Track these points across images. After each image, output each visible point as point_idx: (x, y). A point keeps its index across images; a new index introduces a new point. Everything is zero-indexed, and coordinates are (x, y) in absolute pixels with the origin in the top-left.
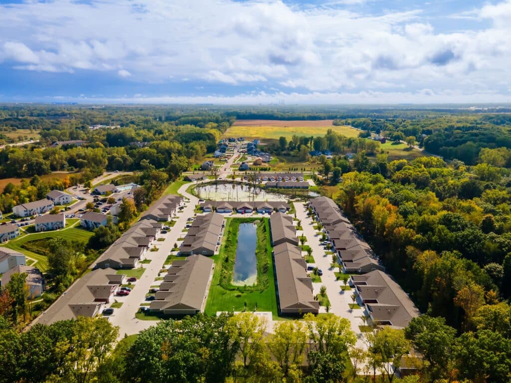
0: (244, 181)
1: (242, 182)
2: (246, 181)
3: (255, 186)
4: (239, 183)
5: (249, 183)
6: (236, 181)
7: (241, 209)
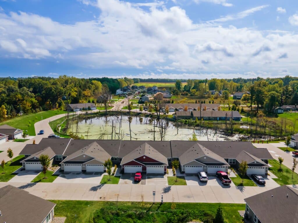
0: (143, 111)
1: (140, 113)
2: (147, 112)
3: (158, 118)
4: (137, 115)
5: (150, 114)
6: (134, 112)
7: (131, 164)
